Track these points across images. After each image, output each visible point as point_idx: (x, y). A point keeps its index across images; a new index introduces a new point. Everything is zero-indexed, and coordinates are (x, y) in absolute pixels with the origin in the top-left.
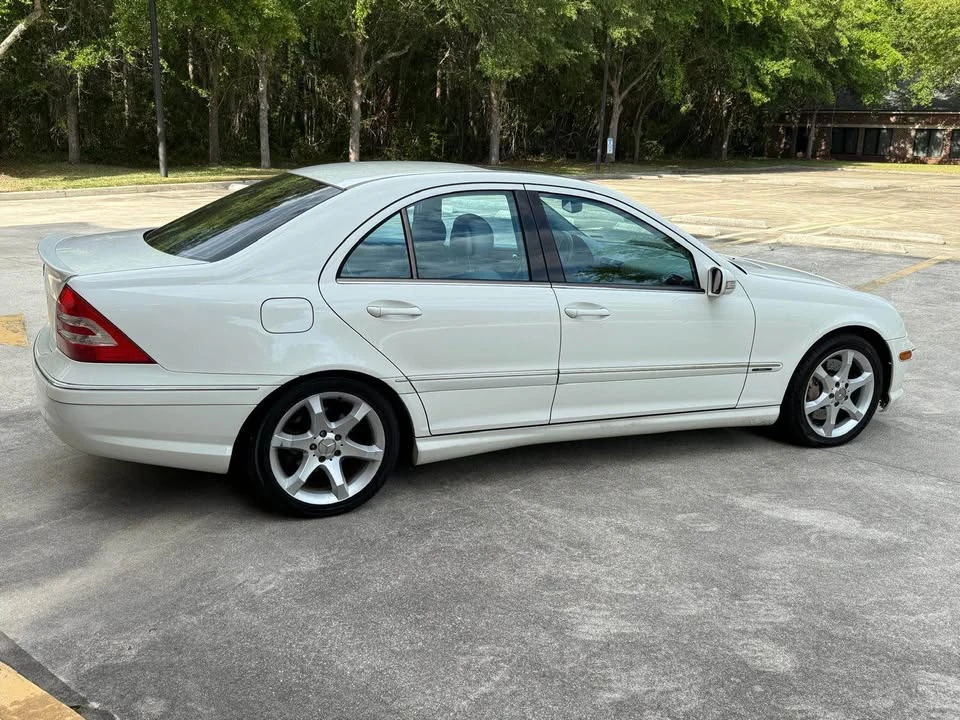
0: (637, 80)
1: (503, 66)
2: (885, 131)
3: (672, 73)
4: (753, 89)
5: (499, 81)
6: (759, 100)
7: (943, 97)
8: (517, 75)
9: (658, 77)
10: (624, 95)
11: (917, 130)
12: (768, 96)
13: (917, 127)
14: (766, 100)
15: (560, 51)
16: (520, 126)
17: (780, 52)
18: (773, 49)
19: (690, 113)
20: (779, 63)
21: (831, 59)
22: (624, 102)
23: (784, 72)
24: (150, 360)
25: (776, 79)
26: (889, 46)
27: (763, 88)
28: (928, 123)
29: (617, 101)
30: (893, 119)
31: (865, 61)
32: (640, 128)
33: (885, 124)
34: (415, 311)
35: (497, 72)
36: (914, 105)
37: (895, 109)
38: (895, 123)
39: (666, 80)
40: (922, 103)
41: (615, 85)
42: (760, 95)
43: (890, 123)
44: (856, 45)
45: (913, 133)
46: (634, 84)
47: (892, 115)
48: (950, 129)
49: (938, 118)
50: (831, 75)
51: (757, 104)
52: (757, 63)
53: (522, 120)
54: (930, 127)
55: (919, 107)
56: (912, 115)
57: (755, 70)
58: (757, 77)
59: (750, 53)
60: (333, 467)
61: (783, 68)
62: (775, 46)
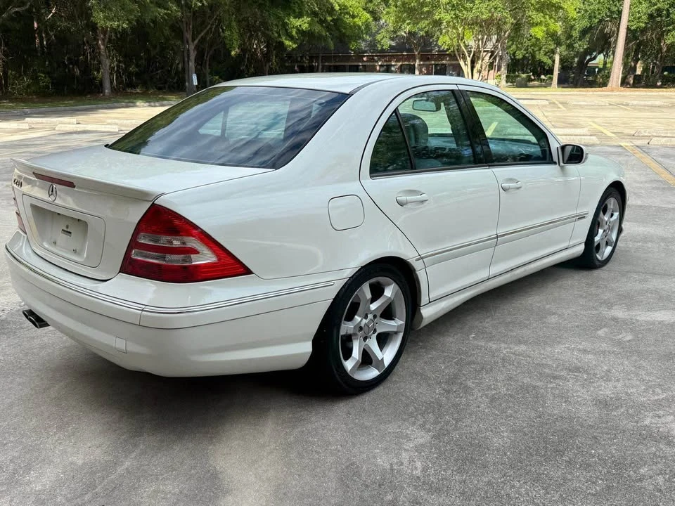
0: (205, 31)
1: (112, 20)
2: (361, 67)
3: (230, 27)
4: (286, 39)
5: (104, 31)
6: (290, 46)
7: (393, 44)
8: (125, 26)
9: (221, 30)
10: (196, 42)
11: (381, 66)
12: (295, 43)
13: (380, 63)
14: (295, 46)
15: (152, 9)
16: (118, 66)
17: (299, 12)
18: (294, 11)
19: (238, 56)
20: (300, 20)
21: (329, 18)
22: (197, 48)
23: (305, 27)
24: (247, 271)
25: (300, 31)
26: (361, 10)
27: (291, 38)
28: (386, 61)
29: (192, 47)
30: (365, 59)
31: (348, 20)
32: (208, 67)
33: (360, 62)
34: (424, 197)
35: (109, 24)
36: (379, 49)
37: (366, 52)
38: (367, 61)
39: (227, 33)
40: (384, 47)
41: (188, 36)
42: (291, 43)
43: (363, 61)
44: (344, 9)
45: (378, 68)
46: (203, 34)
47: (365, 56)
48: (399, 64)
49: (392, 58)
50: (328, 28)
51: (289, 49)
52: (286, 20)
53: (120, 62)
54: (389, 63)
55: (383, 51)
56: (376, 56)
57: (285, 25)
58: (286, 30)
59: (281, 14)
60: (373, 344)
61: (303, 23)
62: (296, 8)
